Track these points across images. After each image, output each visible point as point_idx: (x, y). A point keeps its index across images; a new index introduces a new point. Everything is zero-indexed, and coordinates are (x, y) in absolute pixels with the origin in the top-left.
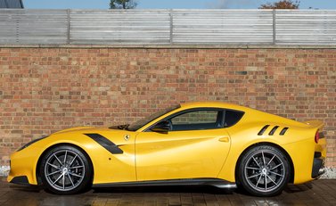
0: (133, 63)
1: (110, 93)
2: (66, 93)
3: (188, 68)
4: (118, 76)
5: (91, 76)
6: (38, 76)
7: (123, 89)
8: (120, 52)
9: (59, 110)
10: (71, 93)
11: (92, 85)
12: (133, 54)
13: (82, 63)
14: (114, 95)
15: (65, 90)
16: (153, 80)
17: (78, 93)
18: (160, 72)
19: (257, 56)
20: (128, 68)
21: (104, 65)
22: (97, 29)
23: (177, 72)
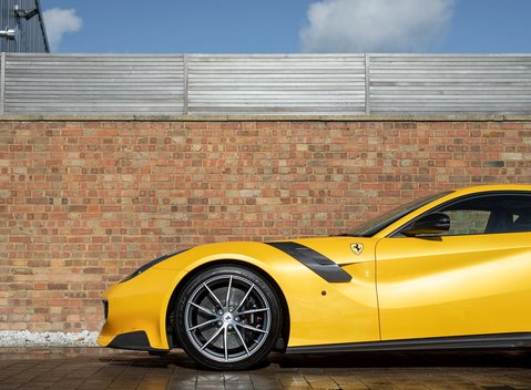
0: (302, 148)
1: (260, 201)
2: (182, 201)
3: (399, 156)
4: (275, 171)
5: (228, 171)
6: (131, 171)
7: (285, 194)
8: (279, 128)
9: (169, 232)
10: (191, 201)
11: (229, 186)
12: (302, 130)
13: (210, 148)
14: (268, 204)
15: (180, 195)
16: (338, 178)
17: (204, 201)
18: (349, 163)
19: (521, 134)
20: (293, 155)
21: (249, 151)
22: (236, 88)
23: (380, 163)
